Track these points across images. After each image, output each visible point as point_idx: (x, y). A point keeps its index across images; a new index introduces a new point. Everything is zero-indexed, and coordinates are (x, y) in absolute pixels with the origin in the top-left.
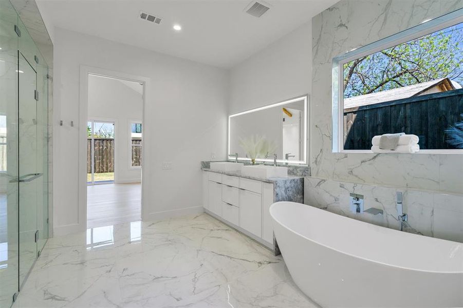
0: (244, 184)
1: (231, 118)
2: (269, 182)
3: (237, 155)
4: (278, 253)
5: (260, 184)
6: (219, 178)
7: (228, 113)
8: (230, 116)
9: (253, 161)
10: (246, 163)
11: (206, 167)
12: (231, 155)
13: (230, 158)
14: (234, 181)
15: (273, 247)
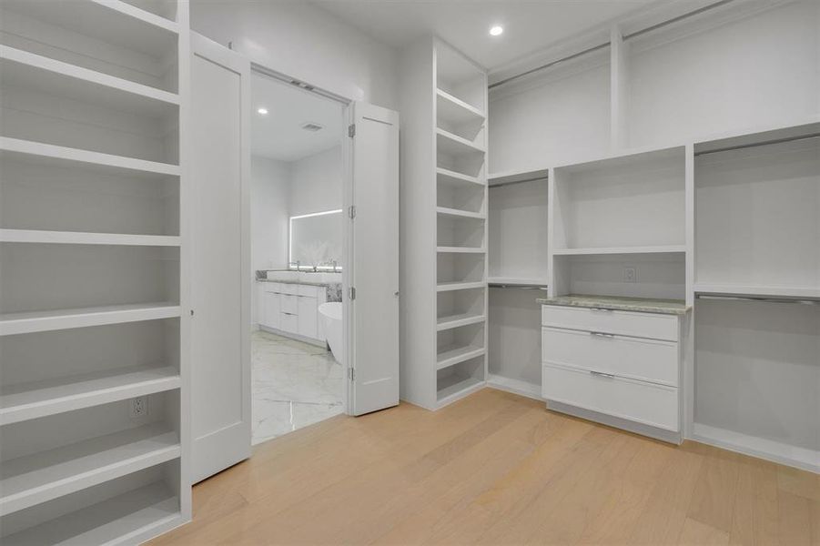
0: (302, 290)
1: (293, 220)
2: (322, 285)
3: (298, 263)
4: (329, 350)
5: (315, 288)
6: (277, 287)
7: (290, 214)
8: (292, 218)
9: (315, 268)
10: (310, 271)
11: (263, 277)
12: (294, 264)
13: (292, 267)
14: (293, 289)
15: (325, 346)
